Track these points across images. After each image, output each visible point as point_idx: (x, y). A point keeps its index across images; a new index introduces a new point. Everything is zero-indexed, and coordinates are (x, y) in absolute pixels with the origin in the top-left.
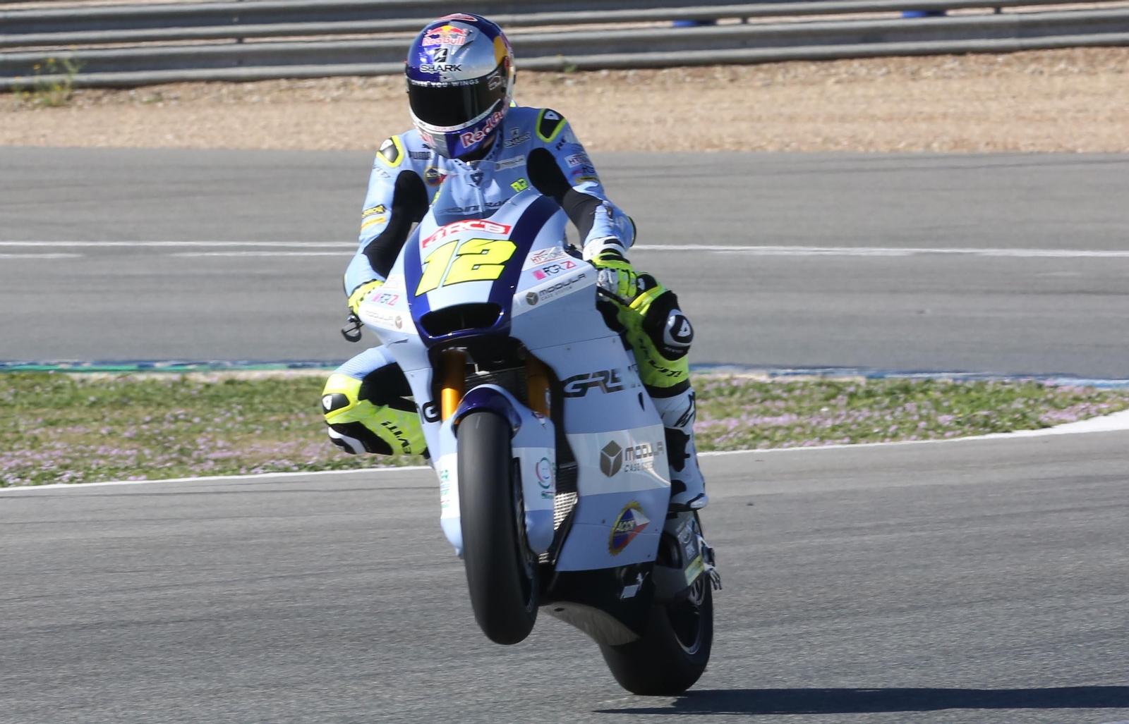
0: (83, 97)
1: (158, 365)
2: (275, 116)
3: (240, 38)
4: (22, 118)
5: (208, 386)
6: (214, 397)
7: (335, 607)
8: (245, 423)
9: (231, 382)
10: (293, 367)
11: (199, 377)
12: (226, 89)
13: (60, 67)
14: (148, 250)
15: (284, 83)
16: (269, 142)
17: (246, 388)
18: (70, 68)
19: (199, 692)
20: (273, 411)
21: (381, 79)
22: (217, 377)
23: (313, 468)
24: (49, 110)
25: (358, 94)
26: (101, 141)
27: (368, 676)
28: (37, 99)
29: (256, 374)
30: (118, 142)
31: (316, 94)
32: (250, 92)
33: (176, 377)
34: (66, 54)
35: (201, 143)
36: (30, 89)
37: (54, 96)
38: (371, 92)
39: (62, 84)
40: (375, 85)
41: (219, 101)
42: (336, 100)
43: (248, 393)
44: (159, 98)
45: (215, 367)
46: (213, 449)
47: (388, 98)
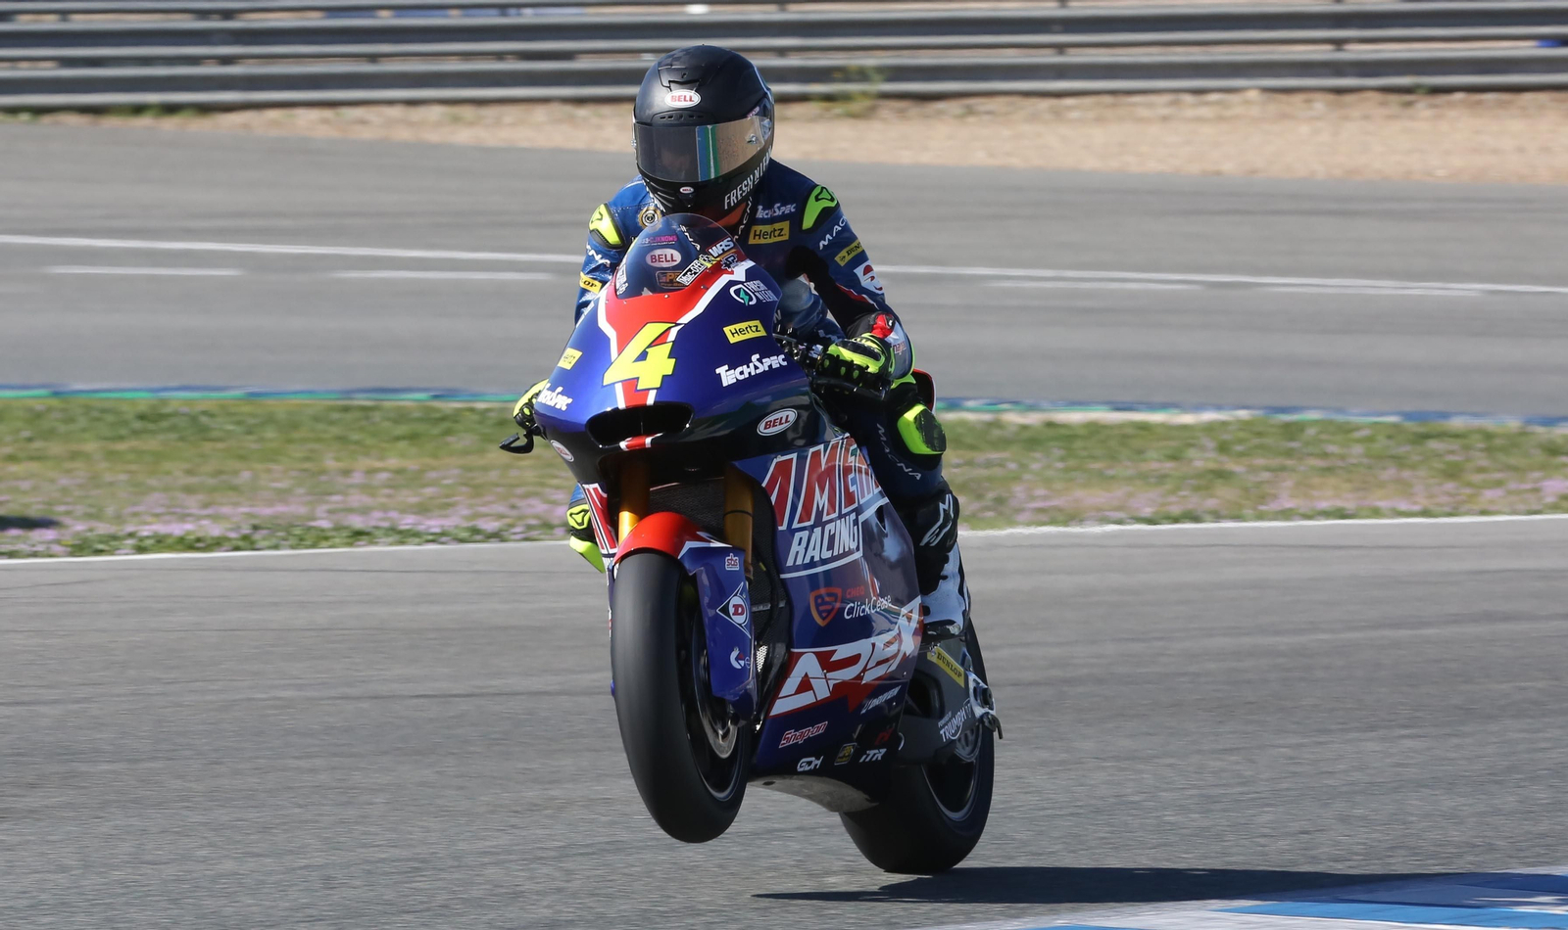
0: (888, 108)
1: (970, 404)
2: (1098, 135)
3: (1060, 48)
4: (820, 130)
5: (1025, 427)
6: (1030, 440)
7: (1185, 674)
8: (1067, 470)
9: (1050, 425)
10: (1118, 409)
11: (1013, 418)
12: (1045, 104)
13: (862, 75)
14: (957, 278)
15: (1107, 99)
16: (1090, 163)
17: (1063, 431)
18: (876, 77)
19: (1044, 763)
20: (1094, 458)
21: (1213, 97)
22: (1033, 419)
23: (1150, 521)
24: (852, 122)
25: (1190, 113)
26: (906, 157)
27: (1225, 751)
28: (838, 108)
29: (1075, 417)
30: (926, 158)
31: (1144, 112)
32: (1070, 108)
33: (987, 417)
34: (870, 61)
35: (1015, 162)
36: (829, 98)
37: (855, 106)
38: (1204, 111)
39: (865, 94)
40: (1207, 104)
41: (1034, 118)
42: (1165, 119)
43: (1065, 436)
44: (970, 111)
45: (1032, 408)
46: (1033, 498)
47: (1221, 119)
